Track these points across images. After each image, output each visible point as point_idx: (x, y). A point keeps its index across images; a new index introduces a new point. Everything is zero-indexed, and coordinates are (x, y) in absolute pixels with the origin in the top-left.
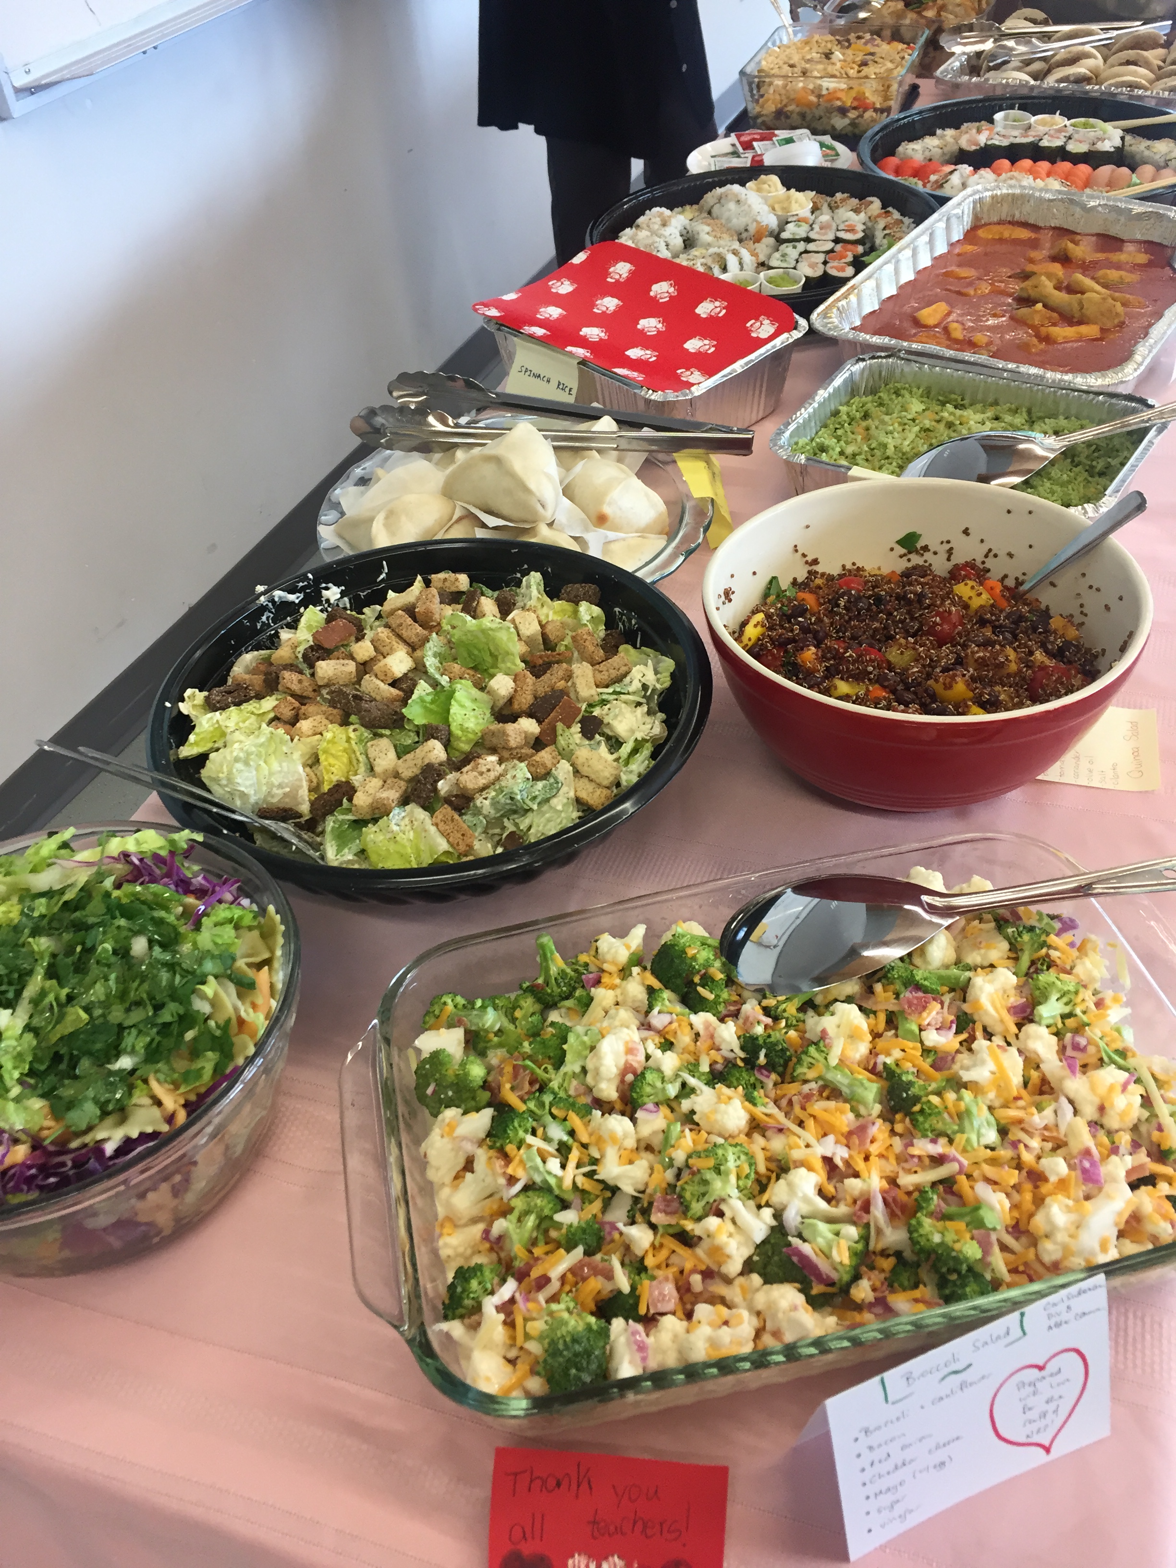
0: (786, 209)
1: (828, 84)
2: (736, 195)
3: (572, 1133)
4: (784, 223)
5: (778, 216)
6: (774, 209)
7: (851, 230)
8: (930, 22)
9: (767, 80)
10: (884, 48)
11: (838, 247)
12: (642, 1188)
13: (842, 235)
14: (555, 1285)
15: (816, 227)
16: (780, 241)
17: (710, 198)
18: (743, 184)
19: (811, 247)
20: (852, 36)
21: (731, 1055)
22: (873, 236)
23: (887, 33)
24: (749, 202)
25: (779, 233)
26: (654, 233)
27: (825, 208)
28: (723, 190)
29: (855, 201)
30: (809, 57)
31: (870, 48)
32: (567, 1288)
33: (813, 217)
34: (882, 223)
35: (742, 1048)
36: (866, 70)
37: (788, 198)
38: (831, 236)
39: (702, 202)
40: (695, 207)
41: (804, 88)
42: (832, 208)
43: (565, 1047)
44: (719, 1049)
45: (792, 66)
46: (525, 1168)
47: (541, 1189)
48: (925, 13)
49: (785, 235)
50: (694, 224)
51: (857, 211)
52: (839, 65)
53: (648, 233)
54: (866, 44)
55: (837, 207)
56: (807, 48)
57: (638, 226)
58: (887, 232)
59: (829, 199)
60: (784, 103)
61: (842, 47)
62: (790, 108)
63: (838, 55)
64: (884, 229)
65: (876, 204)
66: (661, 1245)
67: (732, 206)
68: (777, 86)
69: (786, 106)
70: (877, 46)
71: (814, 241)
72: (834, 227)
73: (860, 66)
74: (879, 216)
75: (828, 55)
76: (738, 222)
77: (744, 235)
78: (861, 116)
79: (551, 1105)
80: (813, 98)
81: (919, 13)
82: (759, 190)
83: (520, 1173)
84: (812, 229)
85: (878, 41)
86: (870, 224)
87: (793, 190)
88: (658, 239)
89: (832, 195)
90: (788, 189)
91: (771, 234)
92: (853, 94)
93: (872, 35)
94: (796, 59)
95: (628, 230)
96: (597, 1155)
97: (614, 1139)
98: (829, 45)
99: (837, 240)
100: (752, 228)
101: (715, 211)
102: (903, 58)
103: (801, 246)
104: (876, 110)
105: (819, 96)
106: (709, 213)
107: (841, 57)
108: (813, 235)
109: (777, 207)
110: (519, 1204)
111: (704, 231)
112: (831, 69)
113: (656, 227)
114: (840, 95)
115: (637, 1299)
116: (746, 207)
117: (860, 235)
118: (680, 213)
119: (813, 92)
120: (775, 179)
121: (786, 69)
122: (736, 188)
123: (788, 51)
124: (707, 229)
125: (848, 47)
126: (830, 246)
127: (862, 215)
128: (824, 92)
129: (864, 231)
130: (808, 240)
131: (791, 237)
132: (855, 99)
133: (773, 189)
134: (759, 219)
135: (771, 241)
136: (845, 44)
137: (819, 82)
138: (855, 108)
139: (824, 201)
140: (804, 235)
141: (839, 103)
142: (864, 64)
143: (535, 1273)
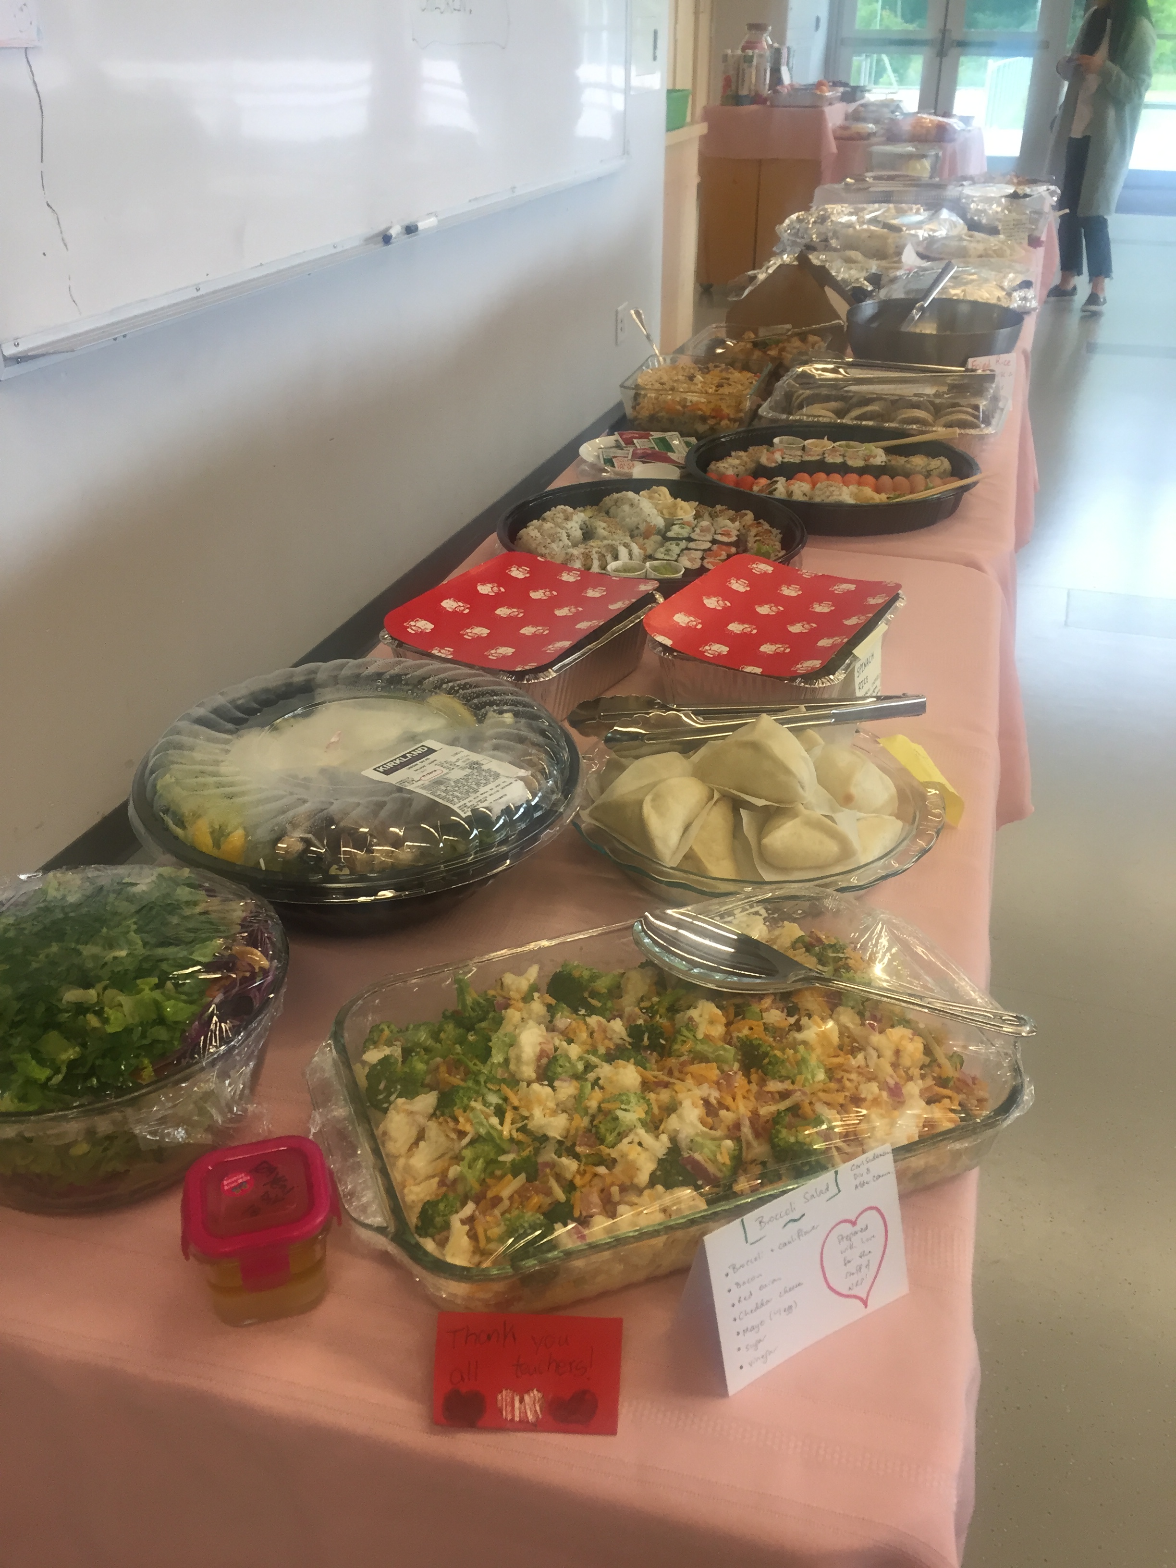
0: (673, 514)
1: (692, 398)
2: (630, 500)
3: (506, 1099)
4: (669, 525)
5: (665, 519)
6: (662, 513)
7: (727, 534)
8: (773, 359)
9: (643, 392)
10: (736, 375)
11: (715, 547)
12: (565, 1135)
13: (719, 537)
14: (506, 1203)
15: (697, 530)
16: (666, 539)
17: (608, 500)
18: (637, 493)
19: (692, 545)
20: (711, 365)
21: (620, 1042)
22: (746, 541)
23: (739, 365)
24: (641, 505)
25: (666, 532)
26: (557, 525)
27: (706, 515)
28: (619, 495)
29: (732, 513)
30: (676, 378)
31: (724, 375)
32: (516, 1205)
33: (695, 522)
34: (753, 531)
35: (629, 1036)
36: (721, 391)
37: (675, 506)
38: (710, 538)
39: (601, 504)
40: (595, 507)
41: (673, 400)
42: (713, 516)
43: (490, 1044)
44: (611, 1039)
45: (662, 384)
46: (472, 1124)
47: (485, 1140)
48: (769, 352)
49: (670, 534)
50: (592, 520)
51: (733, 520)
52: (700, 385)
53: (552, 525)
54: (721, 371)
55: (717, 516)
56: (675, 372)
57: (544, 520)
58: (757, 538)
59: (710, 509)
60: (657, 409)
61: (703, 373)
62: (660, 414)
63: (699, 378)
64: (755, 536)
65: (749, 516)
66: (585, 1172)
67: (626, 508)
68: (651, 398)
69: (658, 412)
70: (731, 373)
71: (696, 540)
72: (713, 530)
73: (717, 387)
74: (751, 526)
75: (691, 378)
76: (631, 521)
77: (636, 532)
78: (719, 424)
79: (485, 1082)
80: (679, 407)
81: (765, 352)
82: (650, 498)
83: (468, 1128)
84: (694, 531)
85: (732, 370)
86: (743, 531)
87: (679, 500)
88: (561, 531)
89: (713, 506)
90: (675, 498)
91: (659, 532)
92: (712, 406)
93: (726, 365)
94: (665, 379)
95: (535, 522)
96: (526, 1114)
97: (540, 1102)
98: (692, 371)
99: (714, 542)
100: (643, 527)
101: (612, 511)
102: (752, 383)
103: (683, 544)
104: (730, 420)
105: (684, 406)
106: (607, 513)
107: (701, 379)
108: (693, 536)
109: (665, 512)
110: (468, 1153)
111: (601, 527)
112: (693, 388)
113: (559, 521)
114: (700, 406)
115: (572, 1207)
116: (638, 509)
117: (734, 539)
118: (581, 511)
119: (679, 403)
120: (664, 490)
121: (657, 386)
122: (631, 494)
123: (659, 373)
124: (604, 525)
125: (707, 373)
126: (709, 545)
127: (737, 523)
128: (689, 404)
129: (737, 536)
130: (689, 539)
131: (675, 536)
132: (713, 410)
133: (662, 498)
134: (648, 519)
135: (659, 538)
136: (705, 371)
137: (684, 396)
138: (713, 417)
139: (706, 511)
140: (686, 535)
141: (700, 413)
142: (720, 386)
143: (490, 1194)
